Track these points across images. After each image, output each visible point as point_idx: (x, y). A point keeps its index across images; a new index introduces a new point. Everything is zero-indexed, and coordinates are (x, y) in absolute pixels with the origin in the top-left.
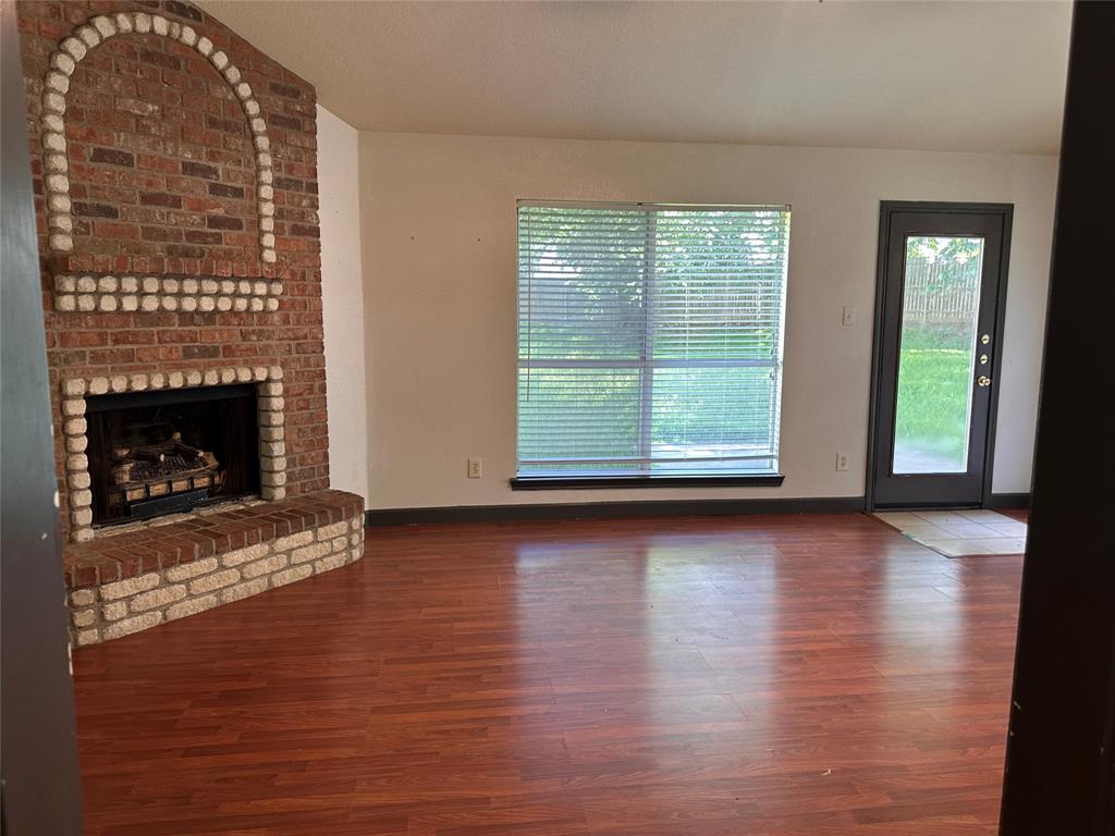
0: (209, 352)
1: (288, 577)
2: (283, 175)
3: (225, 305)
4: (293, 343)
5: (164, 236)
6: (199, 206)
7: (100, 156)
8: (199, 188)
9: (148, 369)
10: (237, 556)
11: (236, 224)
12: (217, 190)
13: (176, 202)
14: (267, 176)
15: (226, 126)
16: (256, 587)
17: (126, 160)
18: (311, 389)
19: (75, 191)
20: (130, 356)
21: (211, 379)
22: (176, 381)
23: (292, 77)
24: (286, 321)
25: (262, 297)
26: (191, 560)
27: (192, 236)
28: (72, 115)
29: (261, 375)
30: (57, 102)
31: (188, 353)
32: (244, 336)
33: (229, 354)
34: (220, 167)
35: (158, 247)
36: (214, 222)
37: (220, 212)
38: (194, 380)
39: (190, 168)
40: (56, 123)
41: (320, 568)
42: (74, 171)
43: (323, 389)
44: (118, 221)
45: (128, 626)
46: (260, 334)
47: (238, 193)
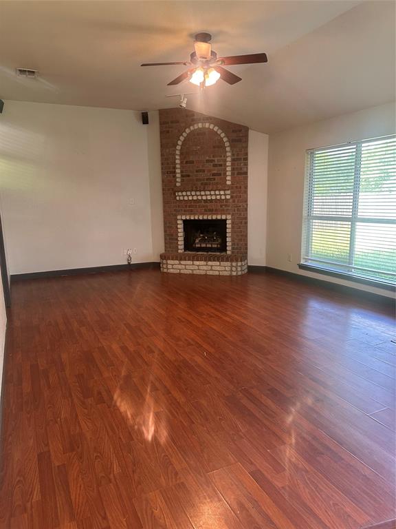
0: (211, 210)
1: (211, 273)
2: (235, 157)
3: (214, 198)
4: (236, 209)
5: (200, 180)
6: (209, 171)
7: (187, 162)
8: (210, 166)
9: (195, 214)
10: (198, 263)
11: (220, 174)
12: (215, 166)
13: (204, 171)
14: (229, 159)
15: (218, 147)
16: (203, 273)
17: (192, 162)
18: (241, 223)
19: (182, 172)
20: (192, 211)
21: (210, 218)
22: (201, 218)
23: (240, 126)
24: (234, 201)
25: (225, 195)
26: (186, 260)
27: (207, 179)
28: (181, 154)
29: (224, 217)
30: (178, 152)
31: (205, 210)
32: (221, 206)
33: (216, 212)
34: (216, 159)
35: (199, 183)
36: (214, 175)
37: (215, 172)
38: (205, 217)
39: (207, 161)
40: (177, 157)
41: (221, 273)
42: (182, 167)
43: (246, 223)
44: (191, 178)
45: (172, 271)
46: (226, 206)
47: (221, 165)
